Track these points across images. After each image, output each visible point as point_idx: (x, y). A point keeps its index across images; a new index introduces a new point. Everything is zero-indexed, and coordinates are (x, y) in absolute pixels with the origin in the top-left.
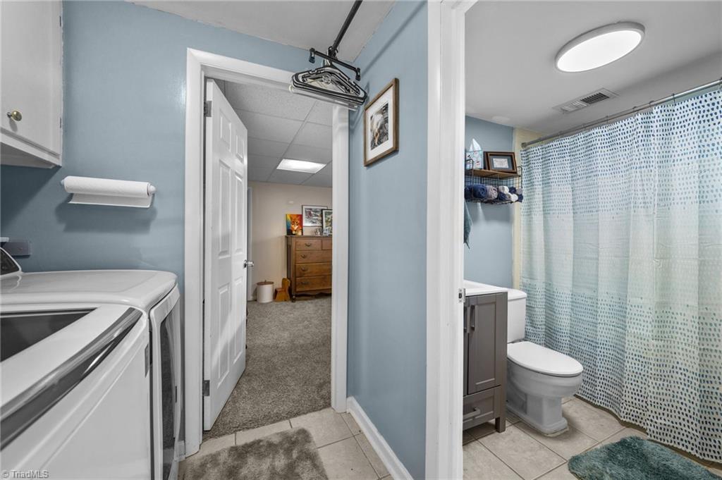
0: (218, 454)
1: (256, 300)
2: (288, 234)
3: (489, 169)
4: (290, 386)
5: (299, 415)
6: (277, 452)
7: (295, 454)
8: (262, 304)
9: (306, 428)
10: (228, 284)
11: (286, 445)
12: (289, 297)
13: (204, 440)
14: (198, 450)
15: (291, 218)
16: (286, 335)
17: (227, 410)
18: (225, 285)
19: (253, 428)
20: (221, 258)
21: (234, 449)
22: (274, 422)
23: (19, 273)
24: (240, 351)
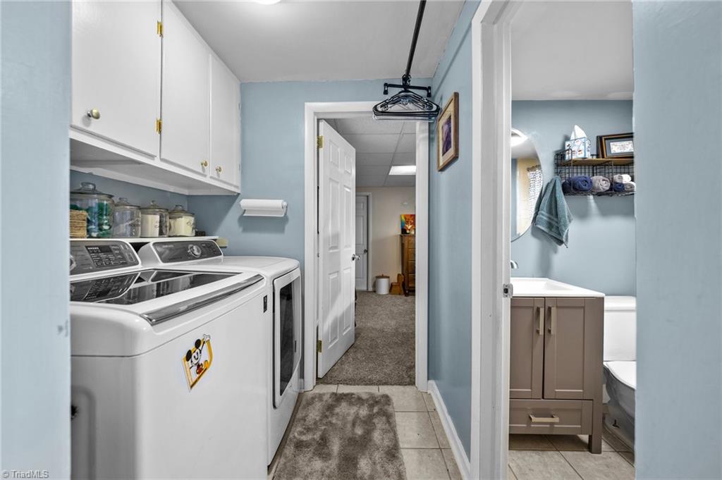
0: (324, 394)
1: (375, 292)
2: (402, 233)
3: (603, 157)
4: (385, 362)
5: (388, 385)
6: (363, 404)
7: (376, 410)
8: (380, 295)
9: (389, 395)
10: (338, 272)
11: (371, 402)
12: (403, 292)
13: (317, 383)
14: (312, 388)
15: (405, 218)
16: (393, 323)
17: (335, 368)
18: (335, 272)
19: (351, 385)
20: (331, 251)
21: (335, 394)
22: (366, 385)
23: (222, 257)
24: (349, 326)
